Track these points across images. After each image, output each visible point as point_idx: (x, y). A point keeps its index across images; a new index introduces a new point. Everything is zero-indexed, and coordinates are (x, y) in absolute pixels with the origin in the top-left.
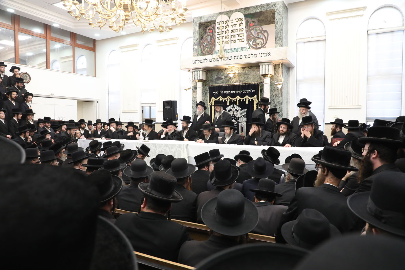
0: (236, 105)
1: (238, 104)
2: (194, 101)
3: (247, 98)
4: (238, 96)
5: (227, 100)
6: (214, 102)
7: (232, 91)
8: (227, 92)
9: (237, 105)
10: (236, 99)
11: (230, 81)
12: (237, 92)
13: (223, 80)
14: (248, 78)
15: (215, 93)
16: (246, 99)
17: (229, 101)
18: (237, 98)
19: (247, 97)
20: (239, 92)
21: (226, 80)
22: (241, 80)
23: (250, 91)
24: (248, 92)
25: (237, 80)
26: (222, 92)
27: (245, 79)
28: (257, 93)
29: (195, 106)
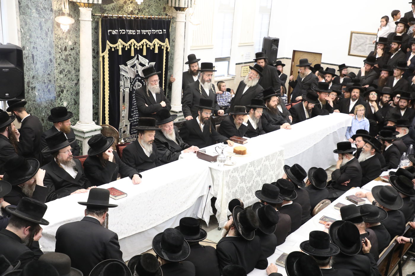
0: (142, 55)
1: (145, 53)
2: (59, 46)
3: (156, 43)
4: (145, 40)
5: (131, 47)
6: (109, 50)
7: (137, 31)
8: (131, 32)
9: (144, 57)
10: (143, 46)
11: (124, 8)
12: (144, 32)
13: (113, 4)
14: (149, 5)
15: (111, 32)
16: (154, 45)
17: (134, 48)
18: (145, 44)
19: (156, 41)
20: (147, 32)
21: (119, 5)
22: (139, 8)
23: (160, 32)
24: (158, 32)
25: (134, 7)
26: (123, 31)
27: (146, 6)
28: (168, 35)
29: (61, 57)
